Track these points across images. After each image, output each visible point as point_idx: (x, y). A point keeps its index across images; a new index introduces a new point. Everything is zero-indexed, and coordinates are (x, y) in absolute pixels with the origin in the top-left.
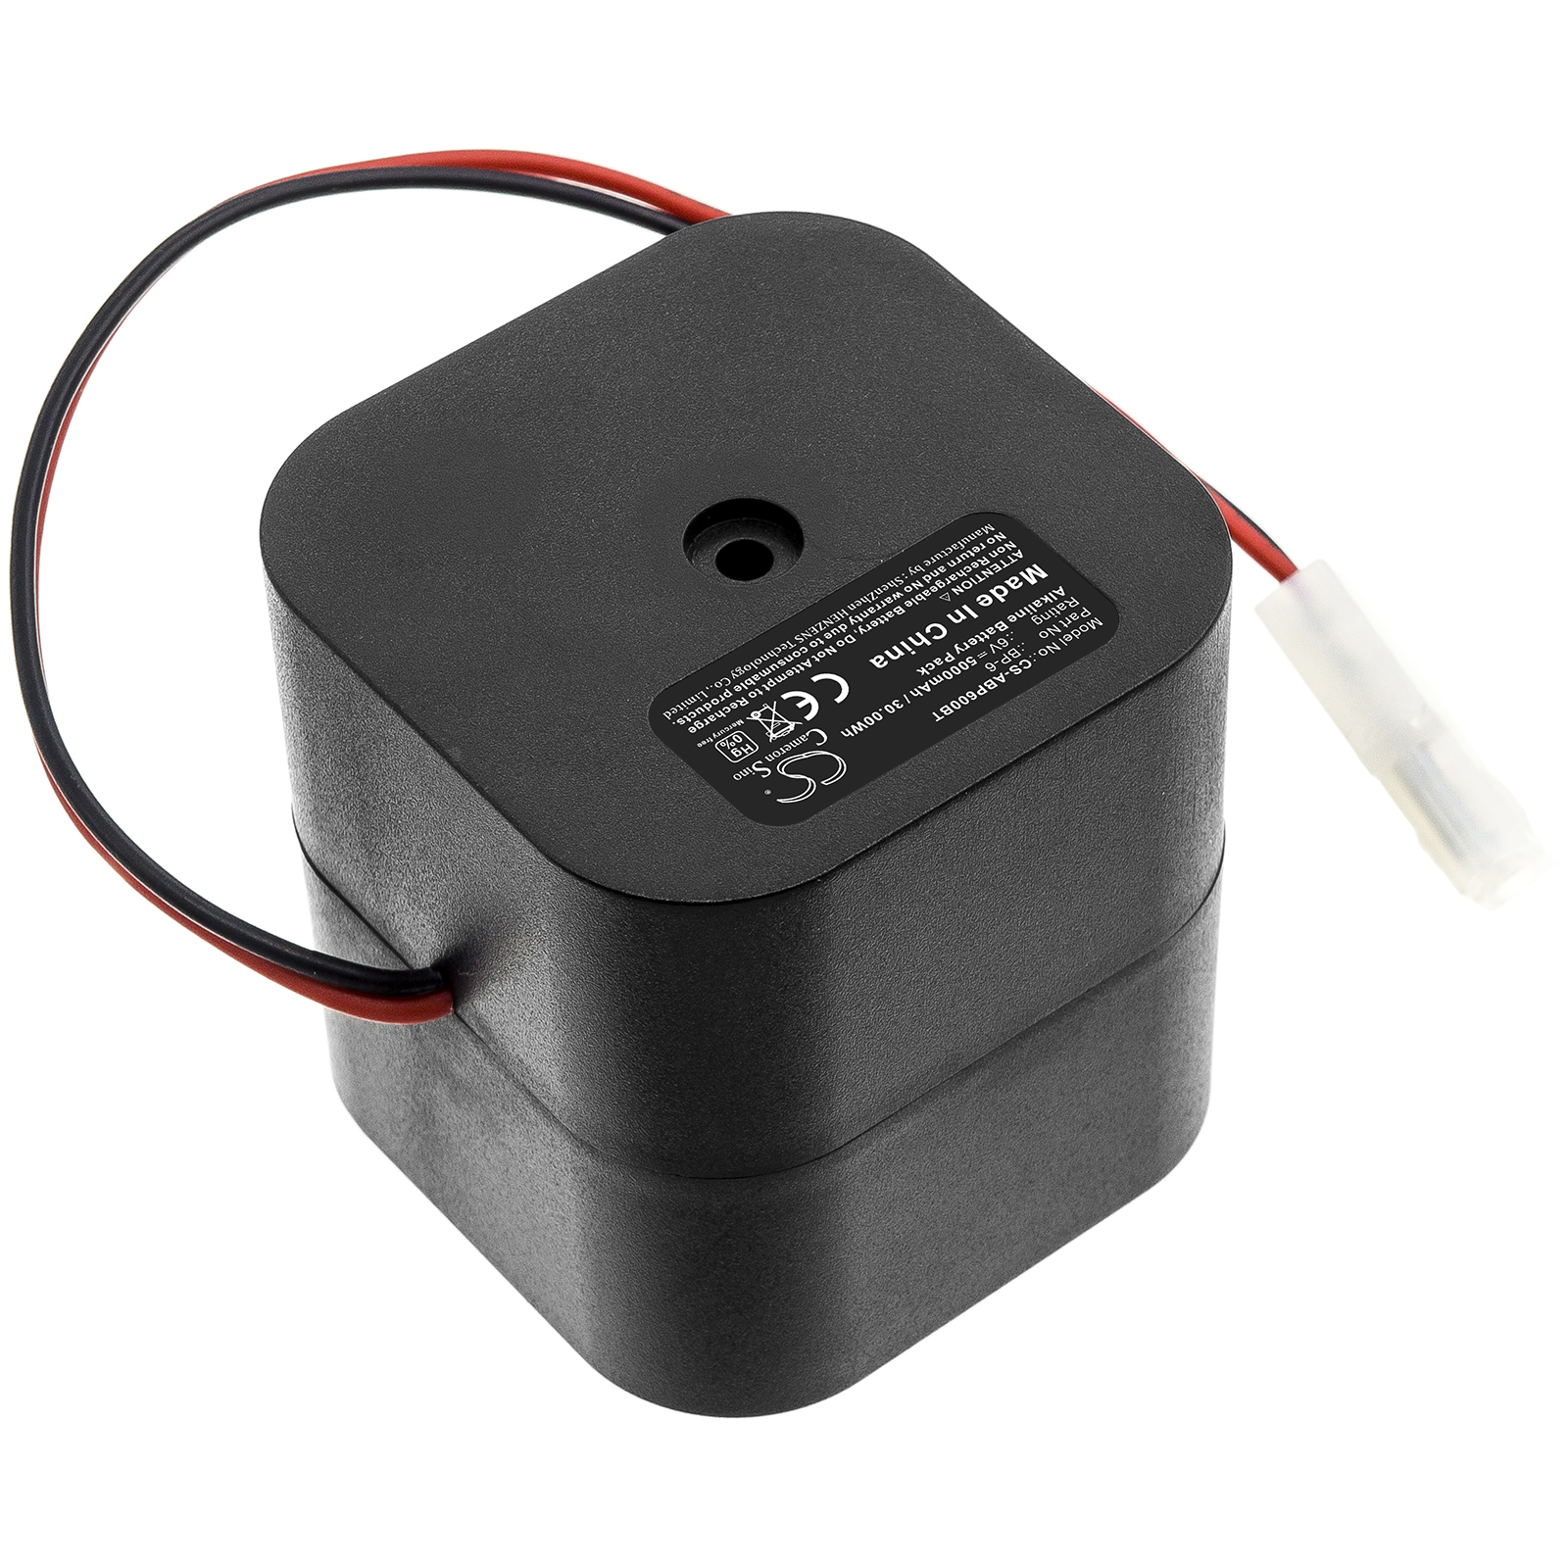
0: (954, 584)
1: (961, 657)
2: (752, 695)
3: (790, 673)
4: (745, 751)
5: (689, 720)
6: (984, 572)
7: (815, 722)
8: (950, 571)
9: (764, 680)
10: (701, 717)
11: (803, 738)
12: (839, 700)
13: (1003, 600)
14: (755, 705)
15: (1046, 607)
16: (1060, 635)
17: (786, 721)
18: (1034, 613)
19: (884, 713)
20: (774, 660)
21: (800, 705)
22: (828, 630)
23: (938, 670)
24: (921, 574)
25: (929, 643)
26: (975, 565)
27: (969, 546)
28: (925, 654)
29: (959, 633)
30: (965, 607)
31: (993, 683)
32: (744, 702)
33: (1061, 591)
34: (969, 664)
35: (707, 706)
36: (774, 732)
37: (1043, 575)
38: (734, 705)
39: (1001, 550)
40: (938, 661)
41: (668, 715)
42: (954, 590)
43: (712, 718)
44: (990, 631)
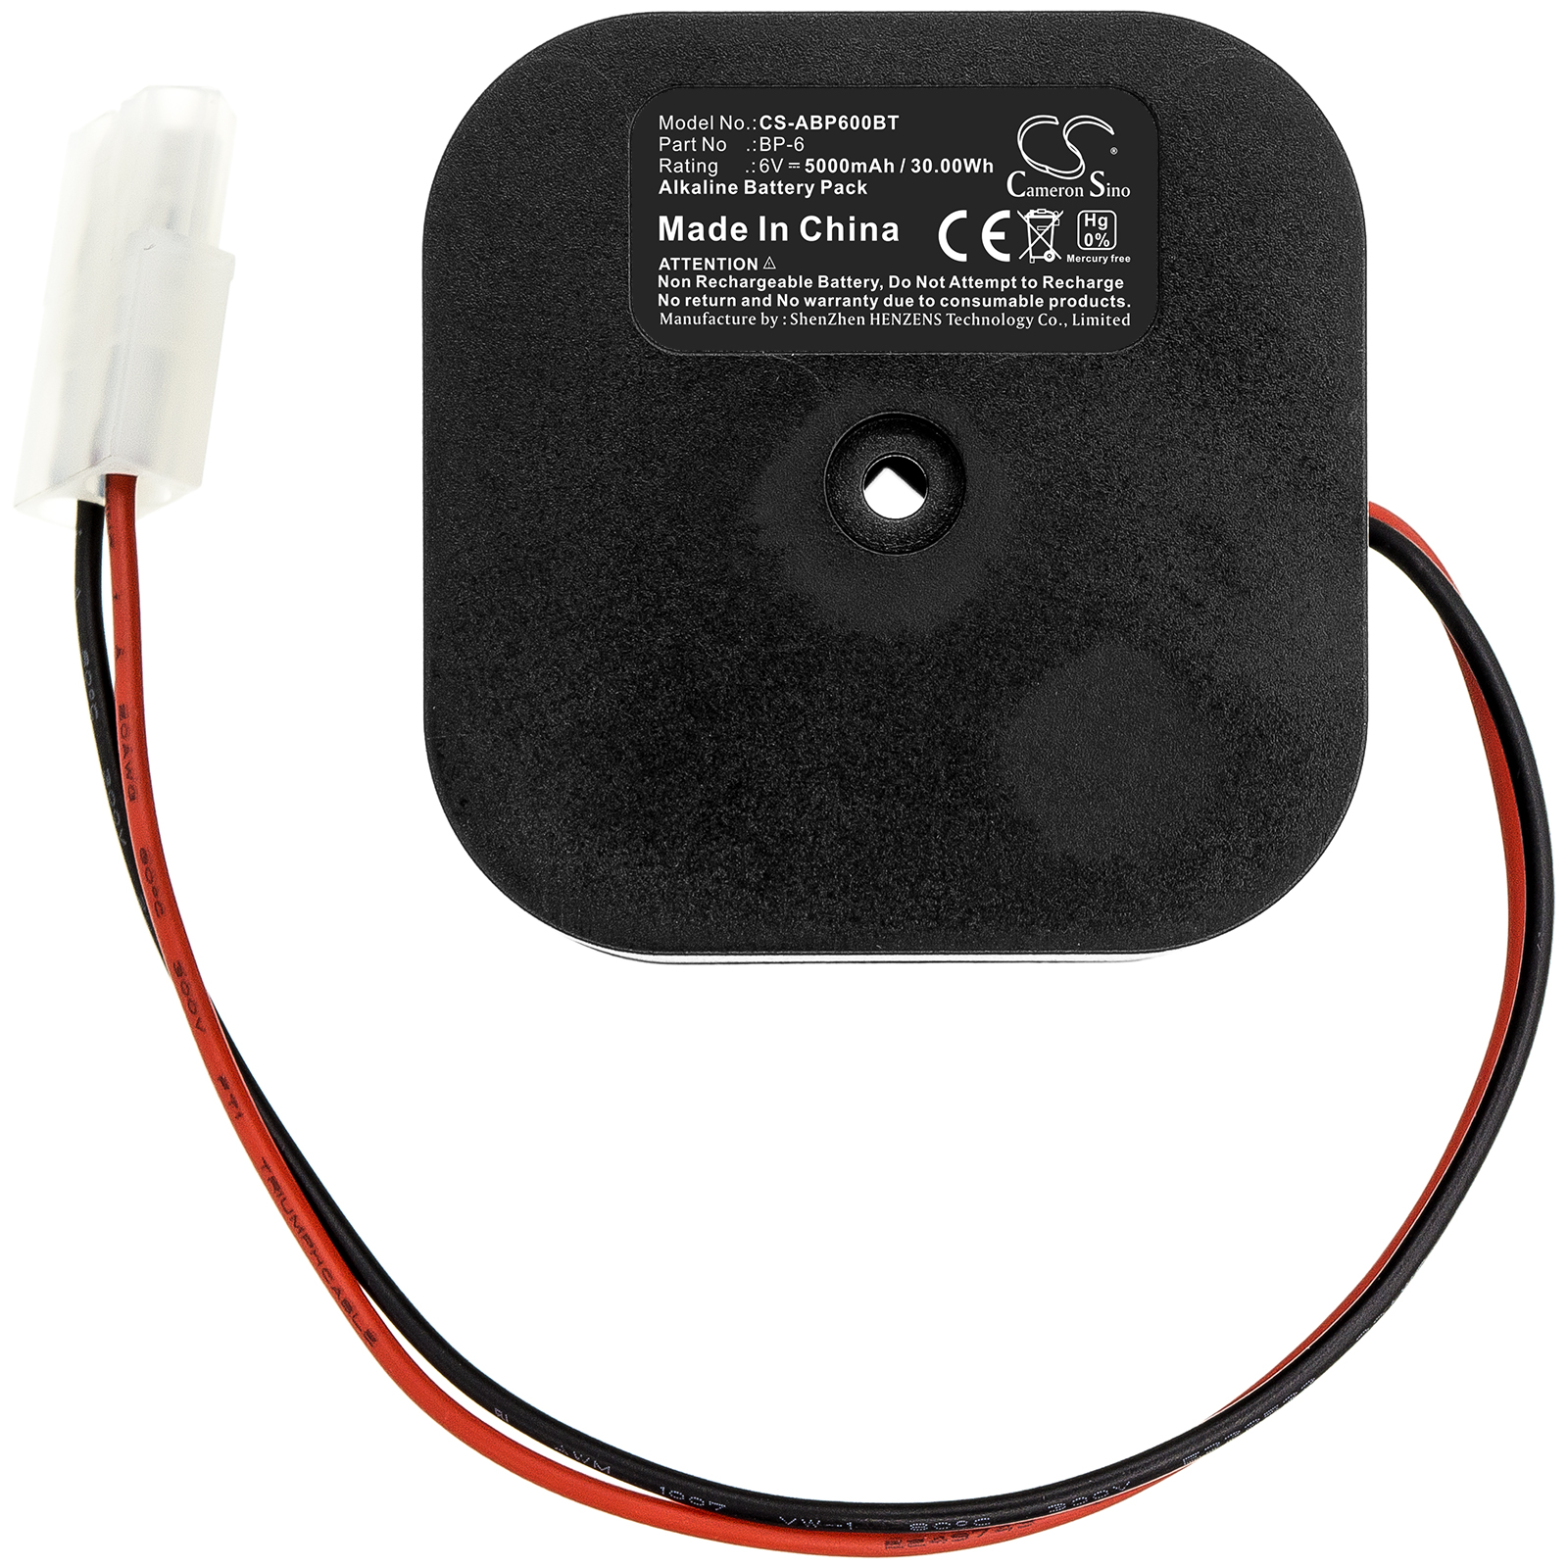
0: (748, 274)
1: (816, 178)
2: (1033, 284)
3: (979, 284)
4: (1093, 220)
5: (1113, 299)
6: (713, 267)
7: (1006, 202)
8: (739, 293)
9: (1009, 293)
10: (1099, 293)
11: (1031, 192)
12: (962, 214)
13: (723, 219)
14: (1043, 268)
15: (691, 179)
16: (708, 134)
17: (1029, 225)
18: (709, 178)
19: (936, 165)
20: (981, 312)
21: (1000, 236)
22: (905, 309)
23: (850, 178)
24: (769, 311)
25: (830, 219)
26: (713, 283)
27: (700, 310)
28: (840, 208)
29: (788, 209)
30: (762, 238)
31: (813, 122)
32: (1047, 281)
33: (665, 187)
34: (815, 163)
35: (1084, 302)
36: (1051, 220)
37: (663, 220)
38: (1060, 283)
39: (676, 283)
40: (840, 189)
41: (1127, 321)
42: (755, 268)
43: (1091, 284)
44: (764, 189)
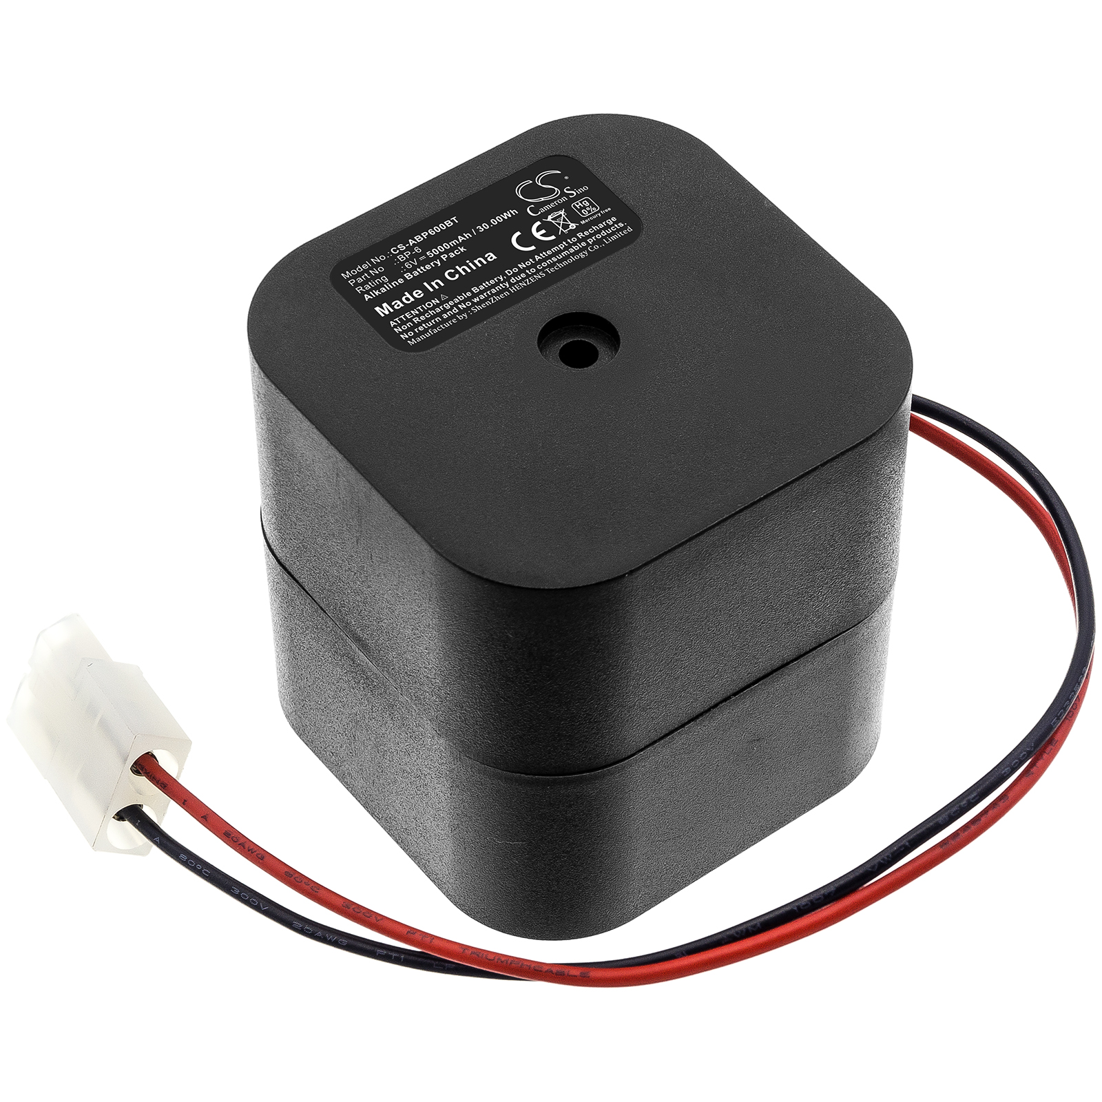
0: (438, 306)
1: (437, 257)
2: (574, 239)
3: (549, 252)
4: (580, 204)
5: (616, 226)
6: (417, 313)
7: (535, 220)
8: (439, 315)
9: (566, 248)
10: (608, 227)
11: (542, 210)
12: (518, 233)
13: (406, 293)
14: (573, 233)
15: (377, 288)
16: (370, 268)
17: (553, 222)
18: (386, 284)
19: (490, 224)
20: (560, 261)
21: (543, 231)
22: (523, 279)
23: (452, 249)
24: (459, 314)
25: (457, 267)
26: (422, 318)
27: (426, 331)
28: (460, 260)
29: (437, 273)
30: (431, 290)
31: (417, 239)
32: (580, 235)
33: (367, 297)
34: (432, 252)
35: (604, 233)
36: (561, 215)
37: (377, 309)
38: (586, 233)
39: (405, 327)
40: (452, 255)
41: (630, 229)
42: (438, 302)
43: (601, 226)
44: (416, 273)
